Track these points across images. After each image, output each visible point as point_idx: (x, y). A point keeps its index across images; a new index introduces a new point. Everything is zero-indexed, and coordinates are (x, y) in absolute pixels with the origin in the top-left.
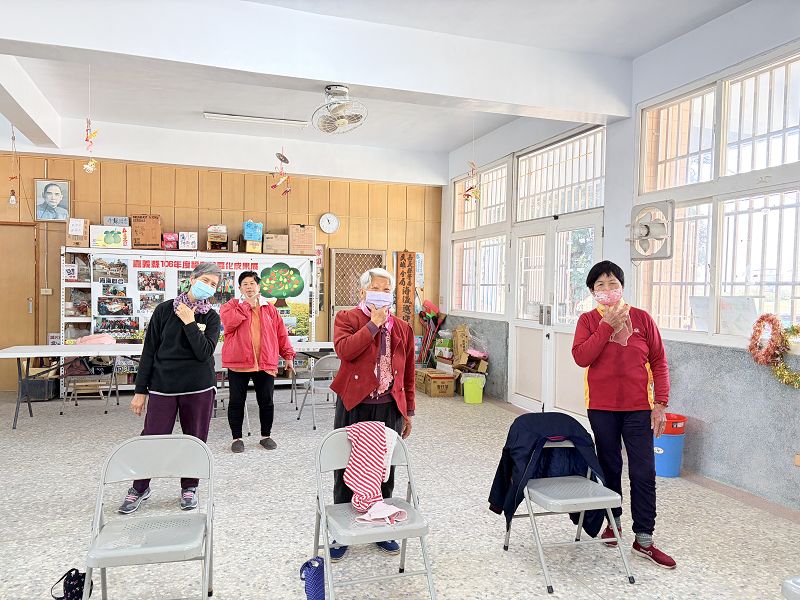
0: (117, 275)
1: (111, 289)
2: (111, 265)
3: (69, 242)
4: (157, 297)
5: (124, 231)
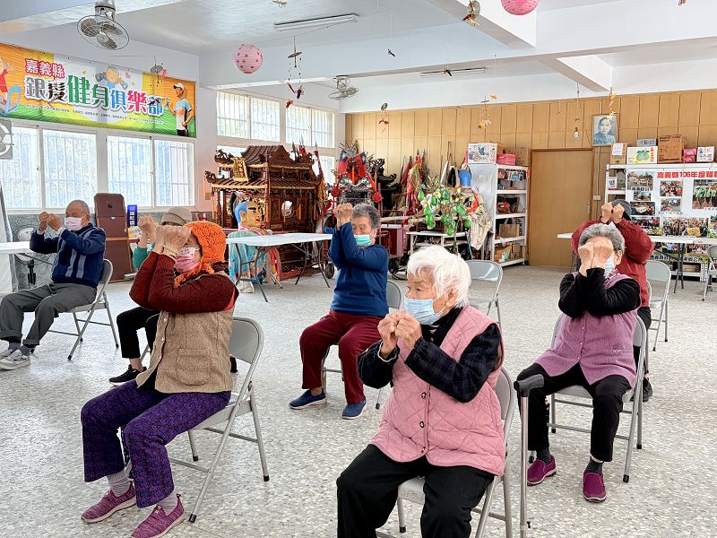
0: (645, 185)
1: (640, 195)
2: (641, 177)
3: (613, 160)
4: (675, 201)
5: (652, 150)
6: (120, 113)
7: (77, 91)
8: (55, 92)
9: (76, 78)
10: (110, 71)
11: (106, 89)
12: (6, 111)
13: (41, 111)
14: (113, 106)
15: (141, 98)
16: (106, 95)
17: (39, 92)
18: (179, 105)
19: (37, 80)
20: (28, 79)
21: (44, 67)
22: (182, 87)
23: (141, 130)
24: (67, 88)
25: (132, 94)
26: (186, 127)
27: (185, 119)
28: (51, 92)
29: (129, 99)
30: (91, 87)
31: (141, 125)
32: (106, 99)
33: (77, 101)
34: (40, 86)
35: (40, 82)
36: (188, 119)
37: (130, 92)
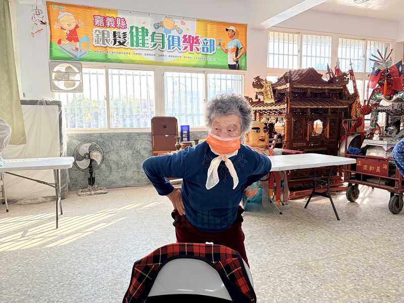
6: (176, 53)
7: (137, 38)
8: (118, 40)
9: (137, 28)
10: (167, 20)
11: (163, 34)
12: (78, 56)
13: (106, 55)
14: (169, 48)
15: (195, 41)
16: (163, 40)
17: (104, 40)
18: (231, 45)
19: (103, 32)
20: (96, 31)
21: (109, 21)
22: (234, 30)
23: (195, 66)
24: (128, 35)
25: (187, 37)
26: (237, 62)
27: (236, 56)
28: (115, 40)
29: (184, 42)
30: (150, 34)
31: (195, 62)
32: (163, 43)
33: (137, 46)
34: (106, 36)
35: (106, 32)
36: (239, 56)
37: (185, 36)
